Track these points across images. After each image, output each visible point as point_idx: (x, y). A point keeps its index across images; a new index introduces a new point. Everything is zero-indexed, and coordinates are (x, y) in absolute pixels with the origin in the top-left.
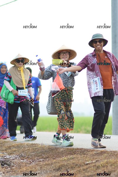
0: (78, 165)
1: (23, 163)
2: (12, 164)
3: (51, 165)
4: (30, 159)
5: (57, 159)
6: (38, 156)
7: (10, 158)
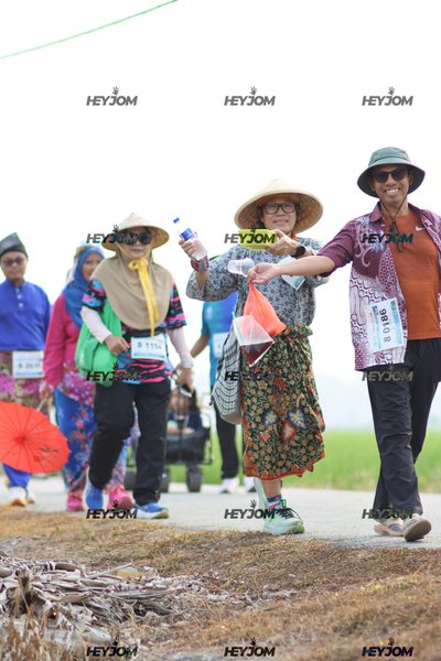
0: (429, 612)
1: (219, 603)
2: (176, 610)
3: (325, 614)
4: (244, 590)
5: (345, 588)
6: (274, 580)
7: (168, 585)
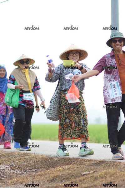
0: (74, 176)
1: (14, 173)
2: (2, 175)
3: (45, 176)
4: (22, 169)
5: (51, 169)
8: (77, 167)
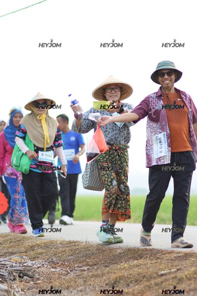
0: (148, 277)
1: (55, 273)
2: (37, 276)
3: (102, 277)
4: (67, 267)
5: (111, 266)
6: (80, 263)
7: (33, 264)
8: (152, 262)
